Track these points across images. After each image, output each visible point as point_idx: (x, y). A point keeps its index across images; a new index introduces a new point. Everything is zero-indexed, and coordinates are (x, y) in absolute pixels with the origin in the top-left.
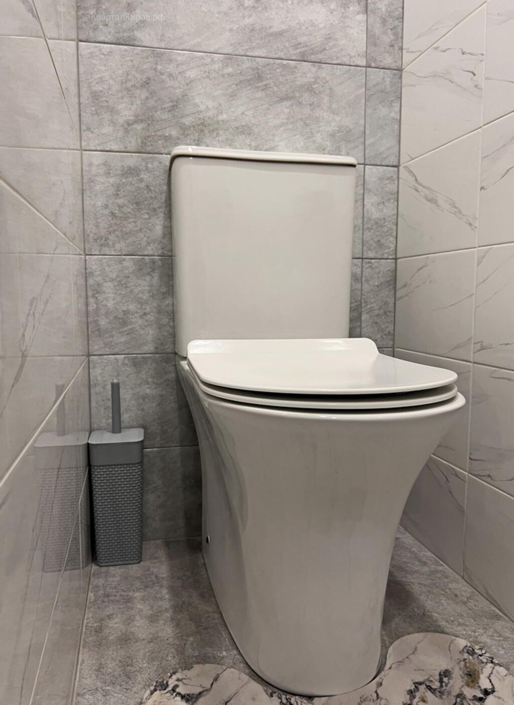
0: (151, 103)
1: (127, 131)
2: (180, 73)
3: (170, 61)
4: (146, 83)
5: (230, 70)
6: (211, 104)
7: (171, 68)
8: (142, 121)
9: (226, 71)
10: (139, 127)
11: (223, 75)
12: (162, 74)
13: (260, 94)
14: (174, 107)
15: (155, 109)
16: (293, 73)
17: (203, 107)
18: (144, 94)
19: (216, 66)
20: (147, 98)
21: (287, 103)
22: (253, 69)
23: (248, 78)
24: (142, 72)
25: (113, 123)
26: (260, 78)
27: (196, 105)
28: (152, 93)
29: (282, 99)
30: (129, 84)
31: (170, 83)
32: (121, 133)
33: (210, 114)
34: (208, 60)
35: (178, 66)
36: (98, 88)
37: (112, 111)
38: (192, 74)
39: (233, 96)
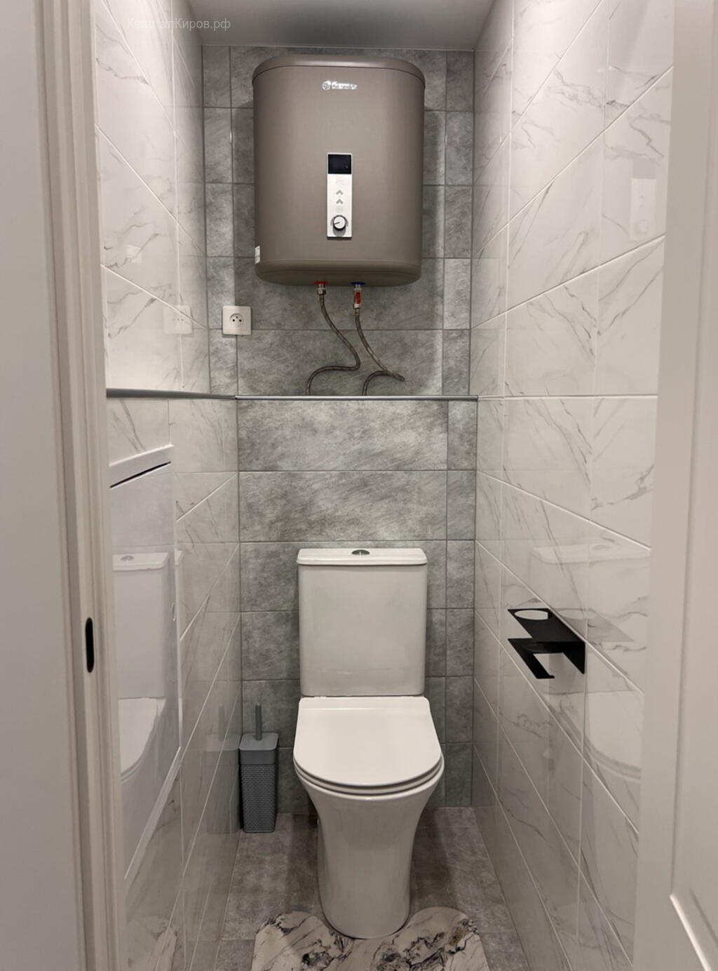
0: (288, 508)
1: (271, 528)
2: (308, 486)
3: (301, 479)
4: (285, 495)
5: (344, 481)
6: (330, 505)
7: (301, 483)
8: (281, 520)
9: (340, 482)
10: (279, 524)
11: (338, 485)
12: (295, 488)
13: (365, 496)
14: (303, 510)
15: (290, 511)
16: (390, 479)
17: (324, 508)
18: (283, 502)
19: (334, 480)
20: (285, 505)
21: (387, 501)
22: (360, 479)
23: (357, 485)
24: (282, 488)
25: (261, 523)
26: (366, 485)
27: (319, 507)
28: (288, 501)
29: (382, 498)
30: (273, 496)
31: (301, 494)
32: (267, 530)
33: (329, 512)
34: (328, 476)
35: (307, 481)
36: (251, 501)
37: (261, 515)
38: (316, 486)
39: (346, 499)
